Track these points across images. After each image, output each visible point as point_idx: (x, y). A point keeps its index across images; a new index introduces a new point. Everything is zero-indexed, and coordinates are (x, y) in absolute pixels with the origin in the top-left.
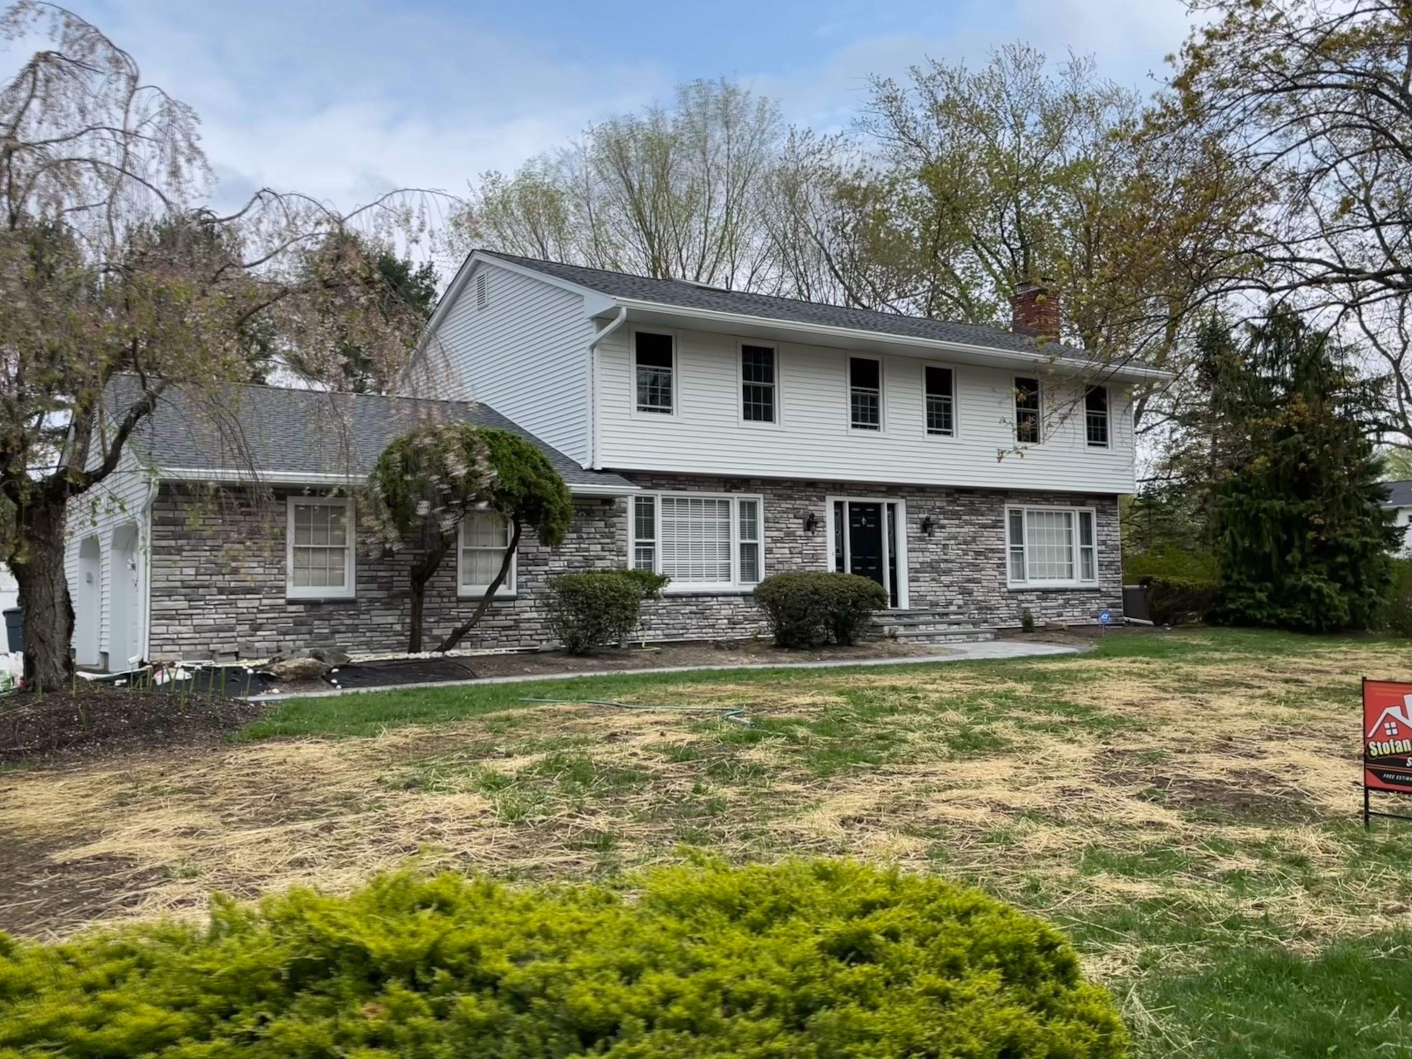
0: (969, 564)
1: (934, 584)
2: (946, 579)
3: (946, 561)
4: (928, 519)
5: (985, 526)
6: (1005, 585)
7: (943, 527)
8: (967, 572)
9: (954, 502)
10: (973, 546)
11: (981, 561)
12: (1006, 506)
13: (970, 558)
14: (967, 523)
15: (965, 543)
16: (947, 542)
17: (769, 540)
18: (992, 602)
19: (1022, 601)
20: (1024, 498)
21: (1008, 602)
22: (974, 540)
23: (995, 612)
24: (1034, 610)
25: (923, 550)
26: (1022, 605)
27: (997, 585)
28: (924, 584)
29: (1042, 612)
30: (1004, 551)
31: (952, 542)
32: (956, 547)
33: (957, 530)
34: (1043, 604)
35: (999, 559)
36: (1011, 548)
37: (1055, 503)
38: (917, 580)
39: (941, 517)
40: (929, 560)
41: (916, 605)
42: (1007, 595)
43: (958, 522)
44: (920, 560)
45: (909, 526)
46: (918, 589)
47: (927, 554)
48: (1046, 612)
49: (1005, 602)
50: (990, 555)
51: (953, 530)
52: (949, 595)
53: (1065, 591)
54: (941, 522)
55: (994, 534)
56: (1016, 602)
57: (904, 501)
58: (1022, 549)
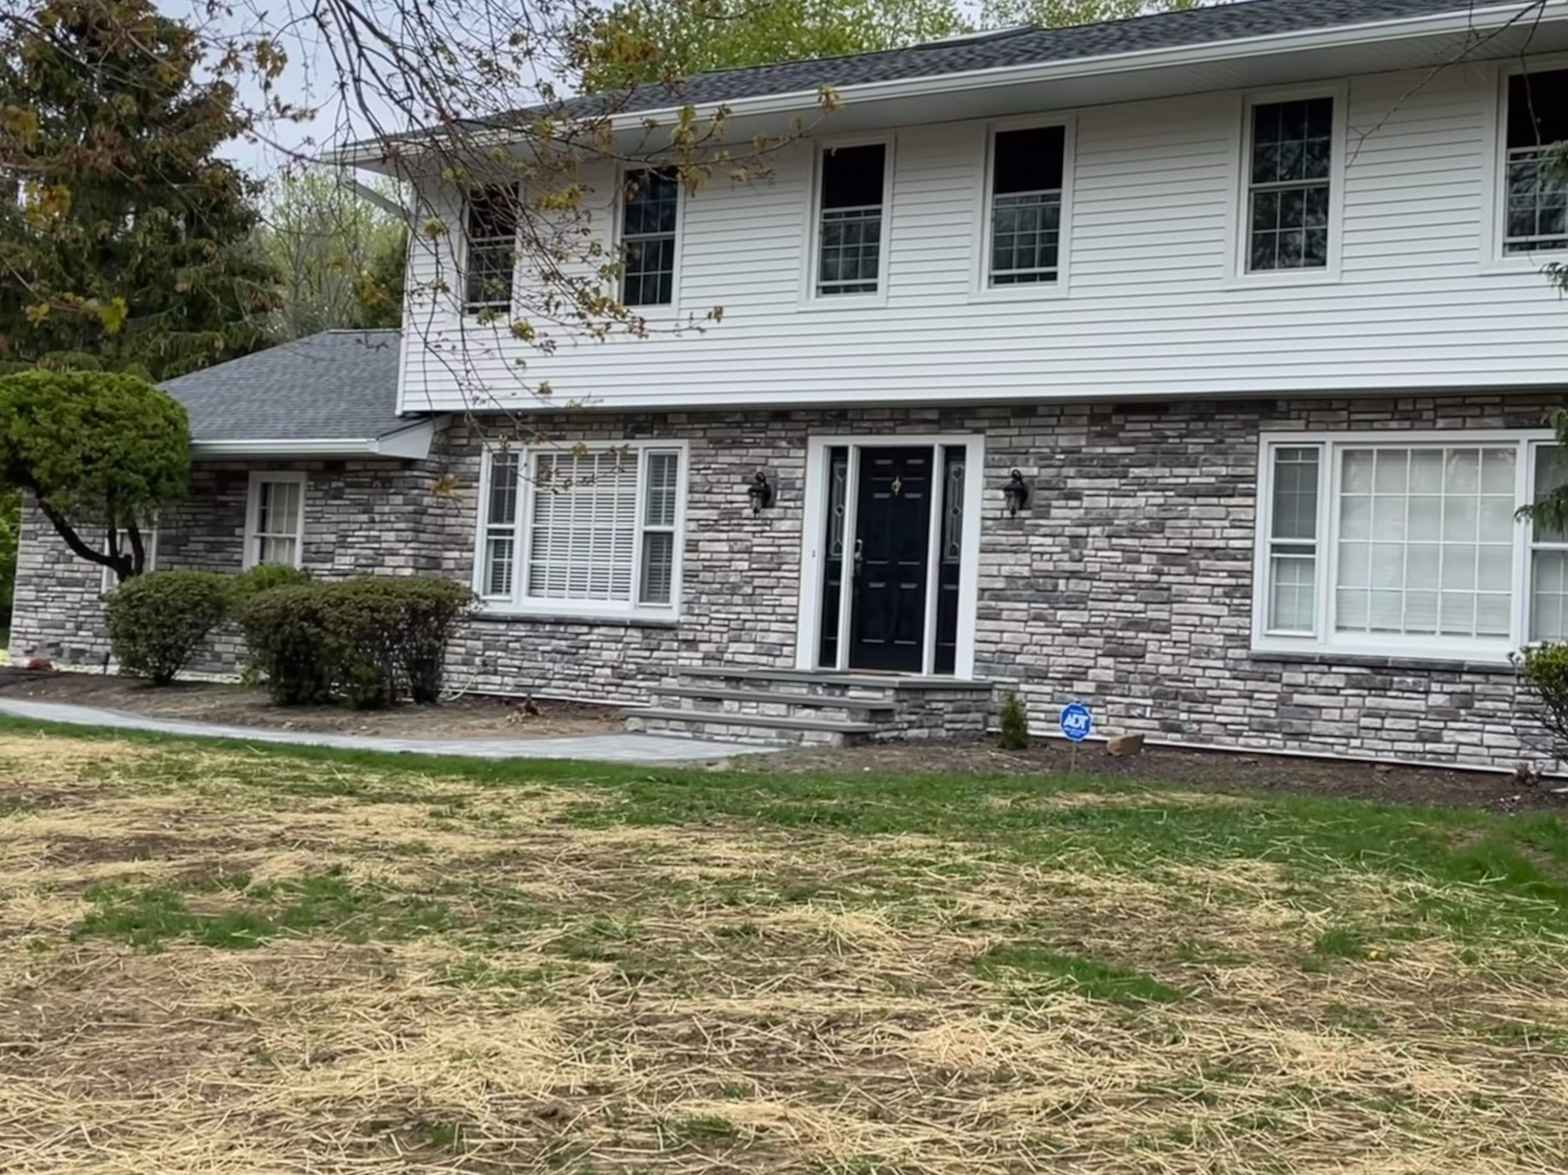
0: (1137, 585)
1: (1039, 627)
2: (1071, 618)
3: (1073, 575)
5: (1195, 493)
6: (1245, 642)
7: (1075, 495)
8: (1130, 605)
9: (1111, 436)
10: (1159, 542)
11: (1173, 577)
12: (1265, 438)
13: (1143, 571)
14: (1143, 485)
15: (1133, 532)
16: (1082, 531)
17: (693, 525)
18: (1199, 683)
19: (1296, 688)
20: (1329, 416)
21: (1251, 685)
22: (1159, 526)
23: (1204, 707)
24: (1336, 714)
25: (1015, 550)
26: (1298, 698)
27: (1218, 640)
28: (1013, 626)
29: (1365, 722)
30: (1247, 555)
31: (1095, 530)
32: (1104, 543)
33: (1113, 502)
34: (1371, 702)
35: (1232, 574)
36: (1275, 548)
37: (1441, 423)
38: (995, 616)
39: (1071, 471)
40: (1026, 571)
41: (989, 671)
42: (1247, 666)
43: (1115, 483)
44: (1005, 570)
45: (989, 493)
46: (995, 637)
47: (1026, 558)
48: (1376, 722)
49: (1239, 685)
50: (1203, 564)
51: (1102, 502)
52: (1079, 655)
53: (1455, 670)
54: (1071, 483)
55: (1222, 512)
56: (1277, 687)
57: (980, 438)
58: (1311, 549)
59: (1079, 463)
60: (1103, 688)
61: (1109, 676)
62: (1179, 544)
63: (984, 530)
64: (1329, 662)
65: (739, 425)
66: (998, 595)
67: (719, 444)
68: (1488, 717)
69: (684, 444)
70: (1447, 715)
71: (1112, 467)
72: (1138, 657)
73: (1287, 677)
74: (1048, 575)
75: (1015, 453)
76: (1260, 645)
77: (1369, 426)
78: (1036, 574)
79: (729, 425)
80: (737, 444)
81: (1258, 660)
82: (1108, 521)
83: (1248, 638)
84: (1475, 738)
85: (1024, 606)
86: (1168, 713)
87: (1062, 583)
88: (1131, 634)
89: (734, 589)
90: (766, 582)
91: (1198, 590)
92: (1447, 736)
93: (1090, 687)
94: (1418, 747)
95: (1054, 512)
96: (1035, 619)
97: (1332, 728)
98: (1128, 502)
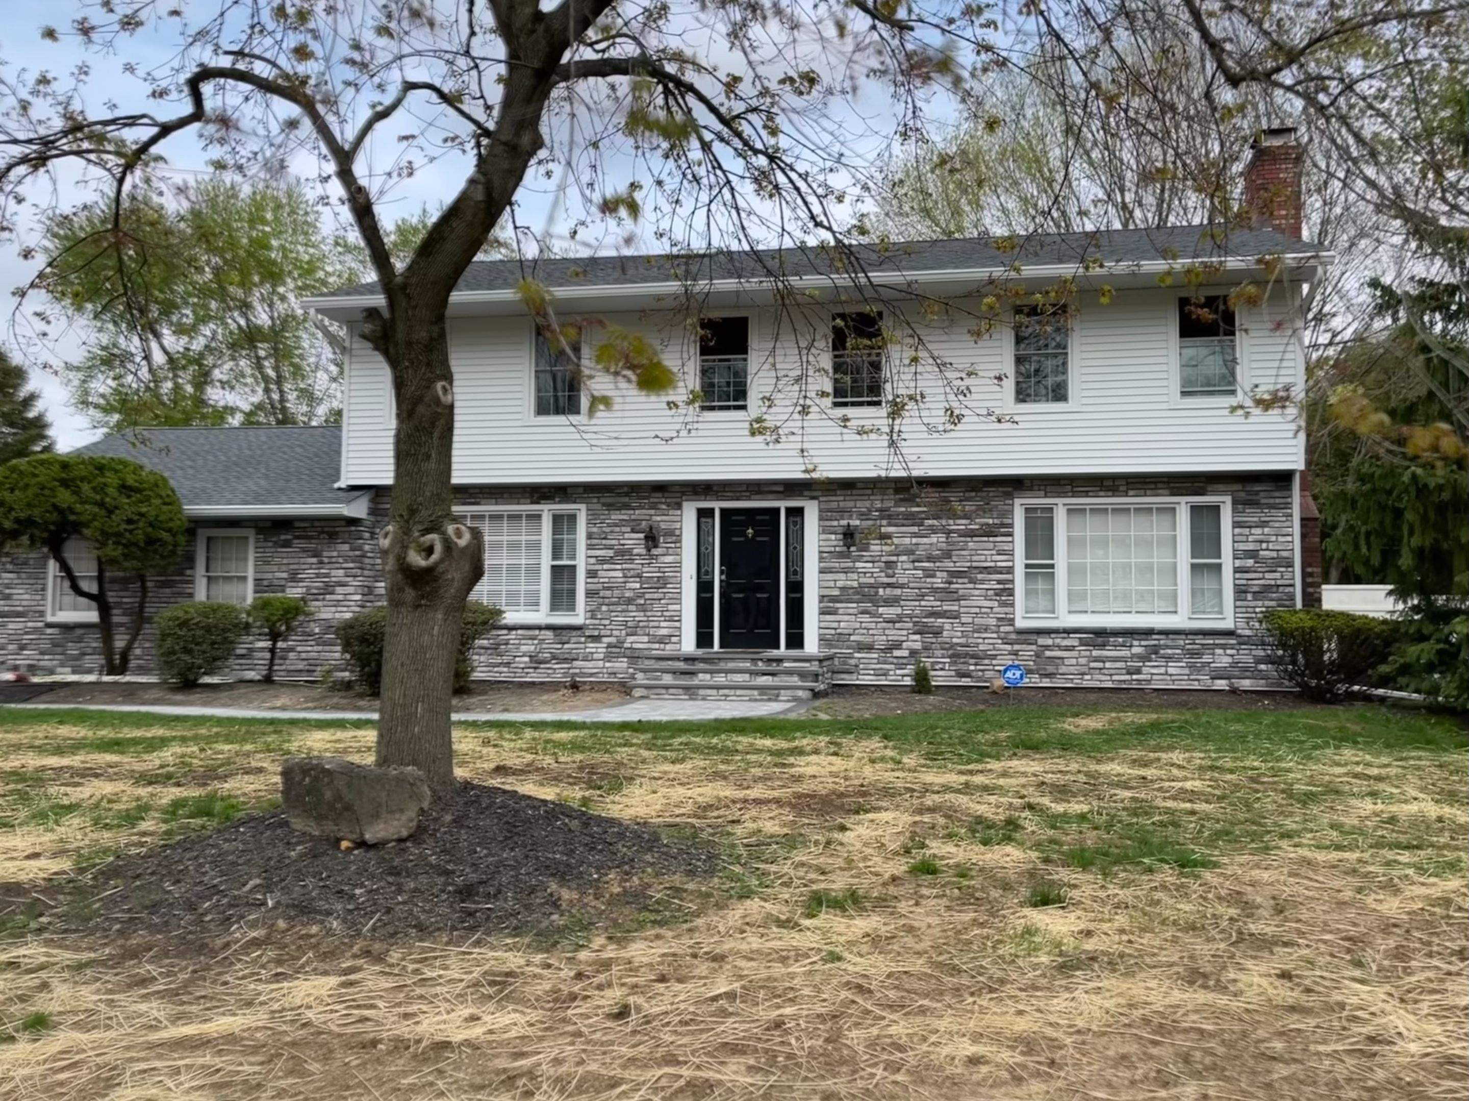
0: (935, 590)
1: (866, 618)
2: (890, 612)
3: (889, 585)
4: (850, 527)
5: (970, 534)
6: (1011, 622)
11: (962, 585)
12: (1017, 501)
13: (938, 581)
14: (934, 530)
15: (930, 559)
16: (894, 558)
17: (593, 561)
18: (981, 647)
19: (1047, 647)
20: (1059, 489)
21: (1016, 647)
22: (948, 555)
23: (986, 662)
24: (1074, 661)
25: (846, 571)
26: (1048, 653)
27: (994, 622)
28: (846, 618)
29: (1092, 665)
30: (1010, 570)
31: (904, 558)
32: (910, 566)
33: (914, 540)
34: (1095, 653)
35: (999, 582)
36: (1027, 566)
37: (1131, 493)
38: (834, 612)
39: (884, 522)
40: (855, 584)
41: (831, 646)
42: (1013, 636)
43: (915, 529)
44: (839, 584)
45: (823, 537)
46: (835, 625)
47: (855, 576)
48: (1100, 665)
49: (1009, 647)
50: (980, 576)
51: (907, 541)
52: (894, 634)
53: (1148, 633)
54: (883, 530)
55: (991, 546)
56: (1034, 647)
57: (816, 502)
58: (1052, 566)
59: (889, 517)
60: (914, 653)
61: (918, 646)
62: (963, 565)
63: (821, 559)
64: (1068, 632)
65: (627, 494)
66: (834, 599)
67: (610, 507)
68: (1169, 658)
69: (583, 507)
70: (1144, 658)
71: (912, 520)
72: (938, 633)
73: (1042, 641)
74: (871, 586)
75: (843, 512)
76: (1020, 623)
77: (1086, 494)
78: (861, 586)
79: (619, 495)
80: (627, 507)
81: (1020, 632)
82: (912, 552)
83: (1013, 620)
84: (1162, 670)
85: (854, 605)
86: (961, 666)
87: (881, 591)
88: (933, 619)
89: (630, 601)
90: (656, 596)
91: (977, 592)
92: (1145, 670)
93: (906, 653)
94: (1128, 677)
95: (873, 547)
96: (863, 613)
97: (1072, 669)
98: (925, 540)
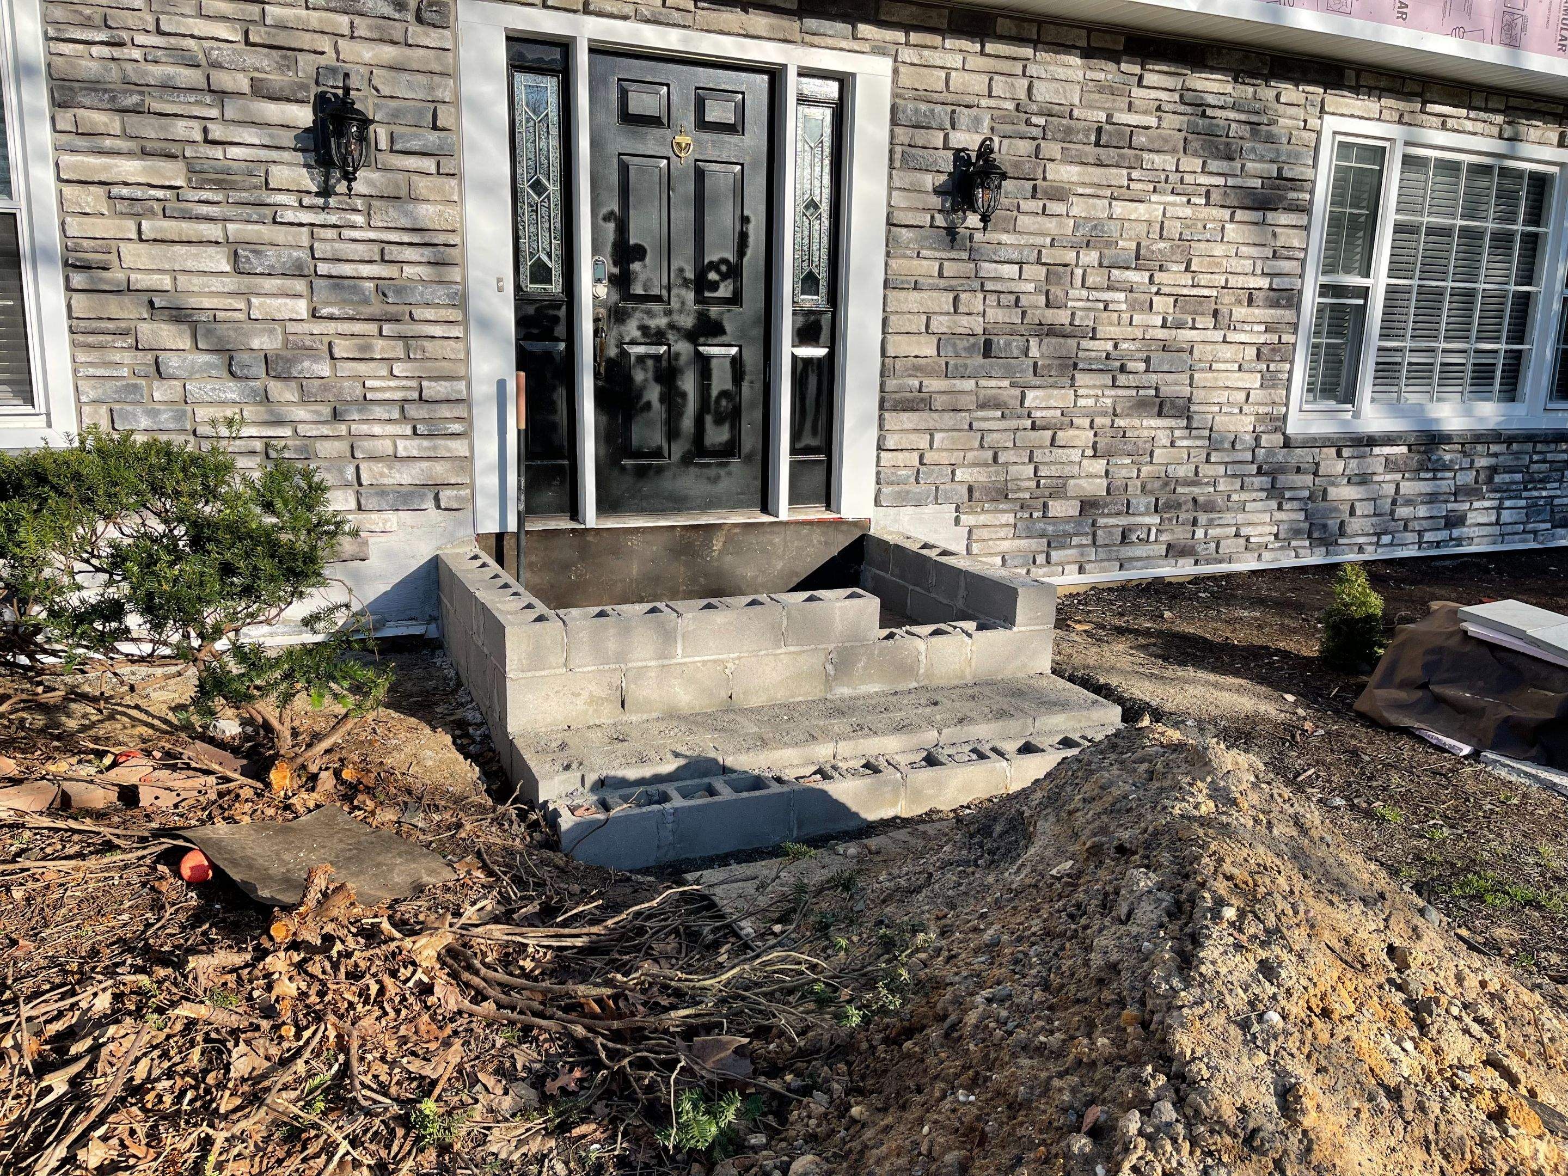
0: (1149, 345)
1: (991, 419)
2: (1045, 401)
3: (1054, 331)
4: (985, 151)
5: (1232, 201)
6: (1280, 422)
7: (1060, 194)
8: (1138, 378)
10: (1176, 277)
12: (1330, 124)
13: (1155, 322)
14: (1163, 183)
15: (1144, 261)
16: (1070, 256)
18: (1221, 485)
19: (1332, 480)
21: (1282, 481)
23: (1228, 518)
26: (1333, 493)
27: (1248, 423)
28: (949, 419)
29: (1401, 512)
30: (1293, 300)
31: (1090, 257)
33: (1116, 209)
34: (1405, 487)
35: (1271, 328)
36: (1325, 290)
39: (1056, 150)
40: (977, 325)
42: (1280, 456)
43: (1121, 177)
44: (941, 324)
45: (902, 178)
46: (921, 440)
47: (976, 303)
48: (1408, 512)
51: (1099, 208)
52: (1052, 461)
55: (1267, 234)
56: (1309, 480)
57: (886, 66)
58: (1364, 292)
59: (1068, 136)
60: (1088, 506)
61: (1097, 487)
62: (1208, 282)
63: (893, 249)
66: (922, 368)
70: (1473, 494)
71: (1117, 148)
72: (1142, 453)
73: (1326, 465)
74: (1013, 331)
75: (957, 106)
76: (1296, 426)
77: (1445, 124)
78: (990, 330)
81: (1293, 446)
82: (1108, 242)
83: (1280, 418)
84: (1493, 516)
85: (969, 384)
86: (1178, 533)
87: (1033, 342)
88: (1137, 422)
91: (1226, 352)
92: (1469, 518)
93: (1073, 508)
94: (1444, 535)
95: (1024, 222)
96: (983, 406)
97: (1367, 525)
98: (1141, 210)
